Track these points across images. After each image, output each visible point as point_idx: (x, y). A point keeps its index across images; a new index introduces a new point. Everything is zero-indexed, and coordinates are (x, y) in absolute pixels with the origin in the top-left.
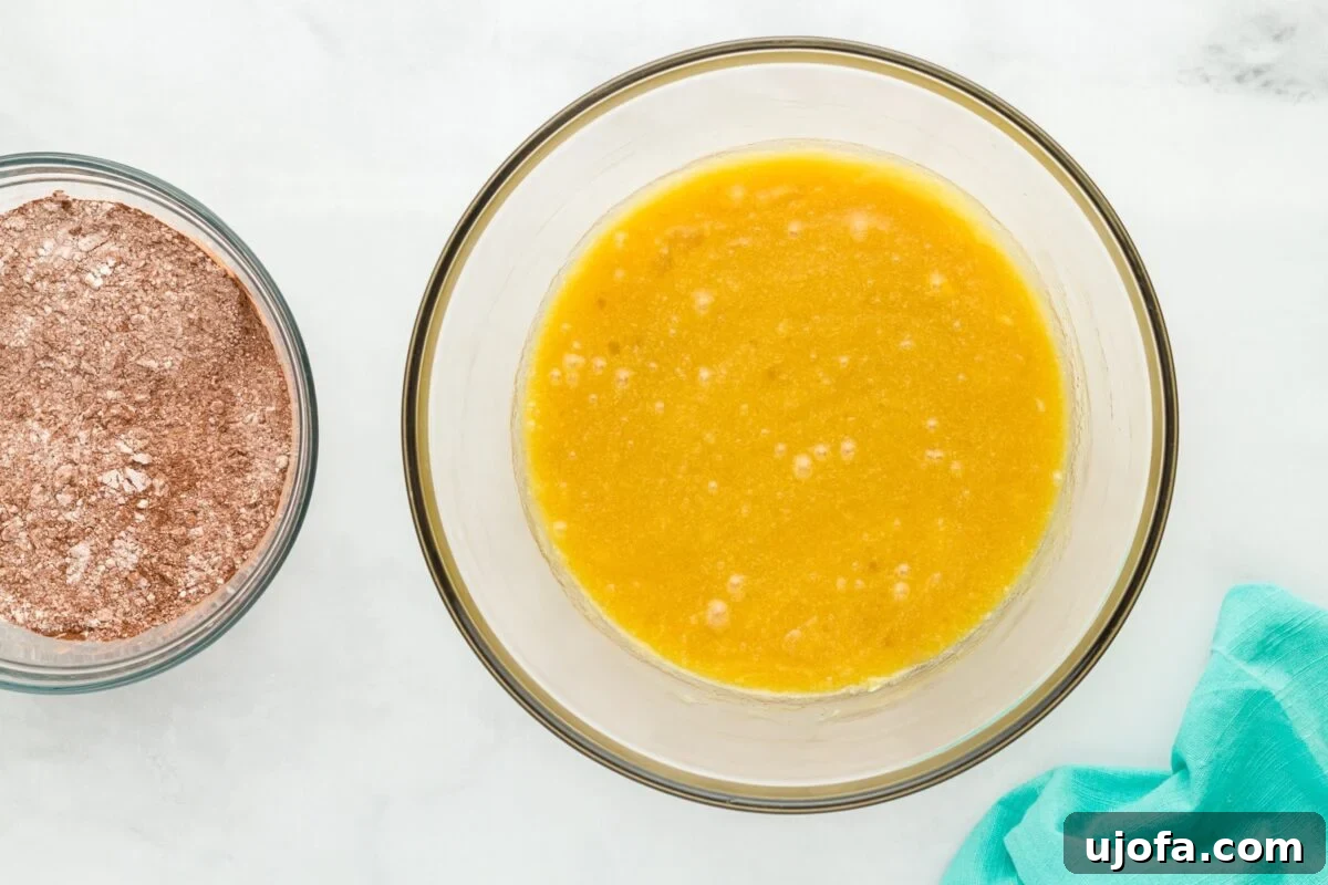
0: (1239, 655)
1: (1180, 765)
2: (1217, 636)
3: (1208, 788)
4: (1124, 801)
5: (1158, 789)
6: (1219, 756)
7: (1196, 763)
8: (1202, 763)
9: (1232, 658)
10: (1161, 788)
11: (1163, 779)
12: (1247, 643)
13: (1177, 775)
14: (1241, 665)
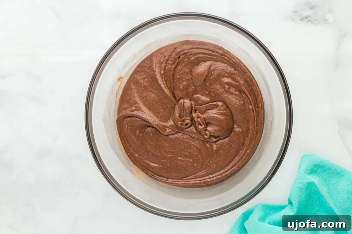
0: (305, 173)
1: (290, 203)
2: (299, 168)
3: (298, 208)
4: (276, 213)
5: (285, 209)
6: (301, 200)
7: (295, 202)
8: (296, 202)
9: (304, 174)
10: (286, 209)
11: (286, 206)
12: (307, 169)
13: (290, 205)
14: (306, 175)
